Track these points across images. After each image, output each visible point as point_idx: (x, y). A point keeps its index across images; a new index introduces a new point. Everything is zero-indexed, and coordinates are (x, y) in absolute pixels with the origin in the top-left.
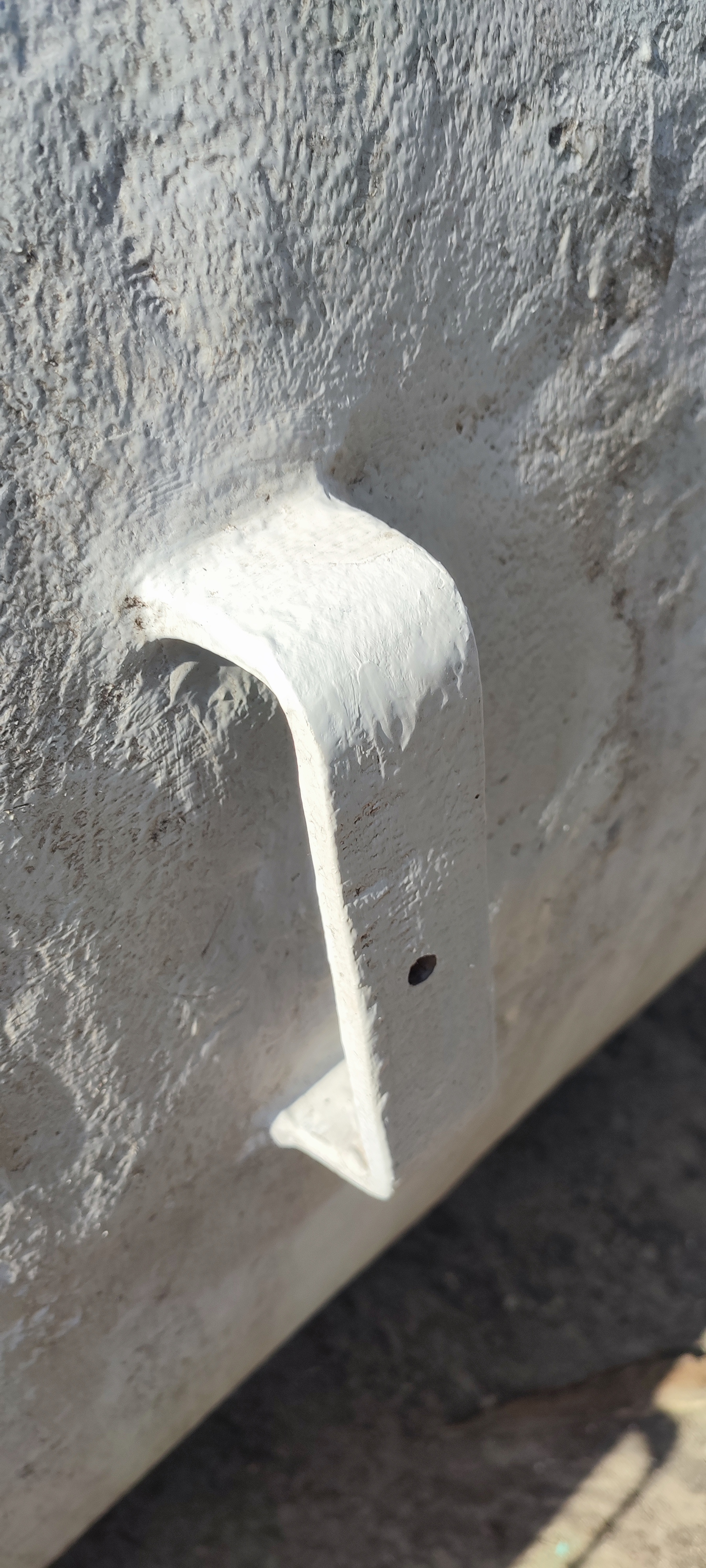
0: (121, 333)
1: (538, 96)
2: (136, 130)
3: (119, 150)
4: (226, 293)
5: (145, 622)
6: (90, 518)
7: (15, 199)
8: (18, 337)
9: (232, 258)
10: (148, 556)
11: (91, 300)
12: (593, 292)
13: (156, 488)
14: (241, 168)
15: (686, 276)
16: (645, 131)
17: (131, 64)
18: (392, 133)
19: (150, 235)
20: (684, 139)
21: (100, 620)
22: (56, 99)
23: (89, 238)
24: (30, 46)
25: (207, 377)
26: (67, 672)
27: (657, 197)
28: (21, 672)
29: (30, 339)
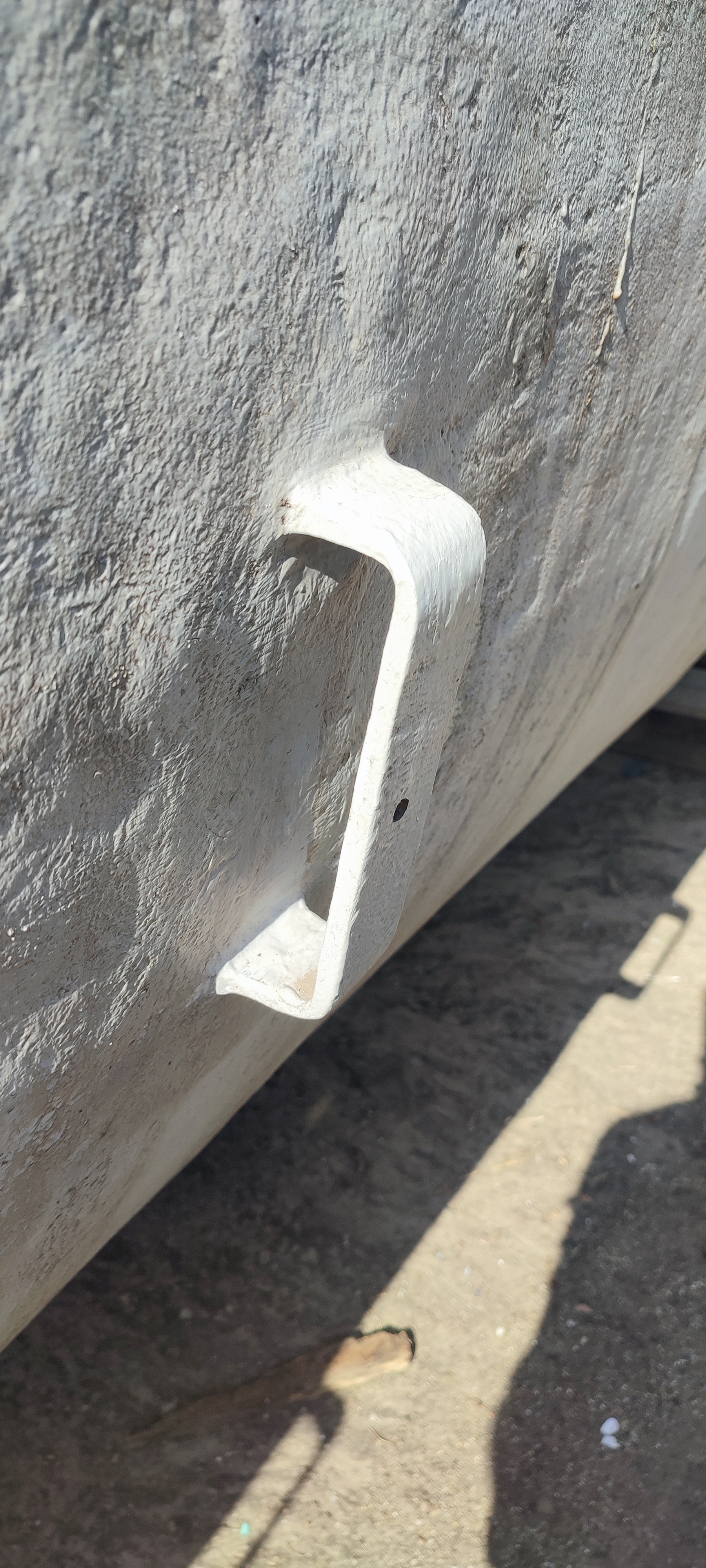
0: (323, 316)
1: (516, 224)
2: (354, 189)
3: (344, 199)
4: (372, 305)
5: (287, 519)
6: (280, 437)
7: (298, 216)
8: (280, 304)
9: (379, 284)
10: (300, 472)
11: (315, 291)
12: (515, 360)
13: (314, 426)
14: (393, 228)
15: (555, 363)
16: (556, 261)
17: (361, 147)
18: (457, 227)
19: (347, 257)
20: (570, 272)
21: (265, 511)
22: (326, 160)
23: (322, 251)
24: (321, 124)
25: (352, 358)
26: (240, 544)
27: (553, 307)
28: (221, 537)
29: (284, 307)
